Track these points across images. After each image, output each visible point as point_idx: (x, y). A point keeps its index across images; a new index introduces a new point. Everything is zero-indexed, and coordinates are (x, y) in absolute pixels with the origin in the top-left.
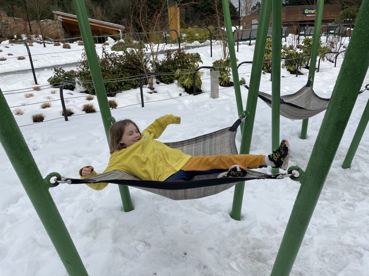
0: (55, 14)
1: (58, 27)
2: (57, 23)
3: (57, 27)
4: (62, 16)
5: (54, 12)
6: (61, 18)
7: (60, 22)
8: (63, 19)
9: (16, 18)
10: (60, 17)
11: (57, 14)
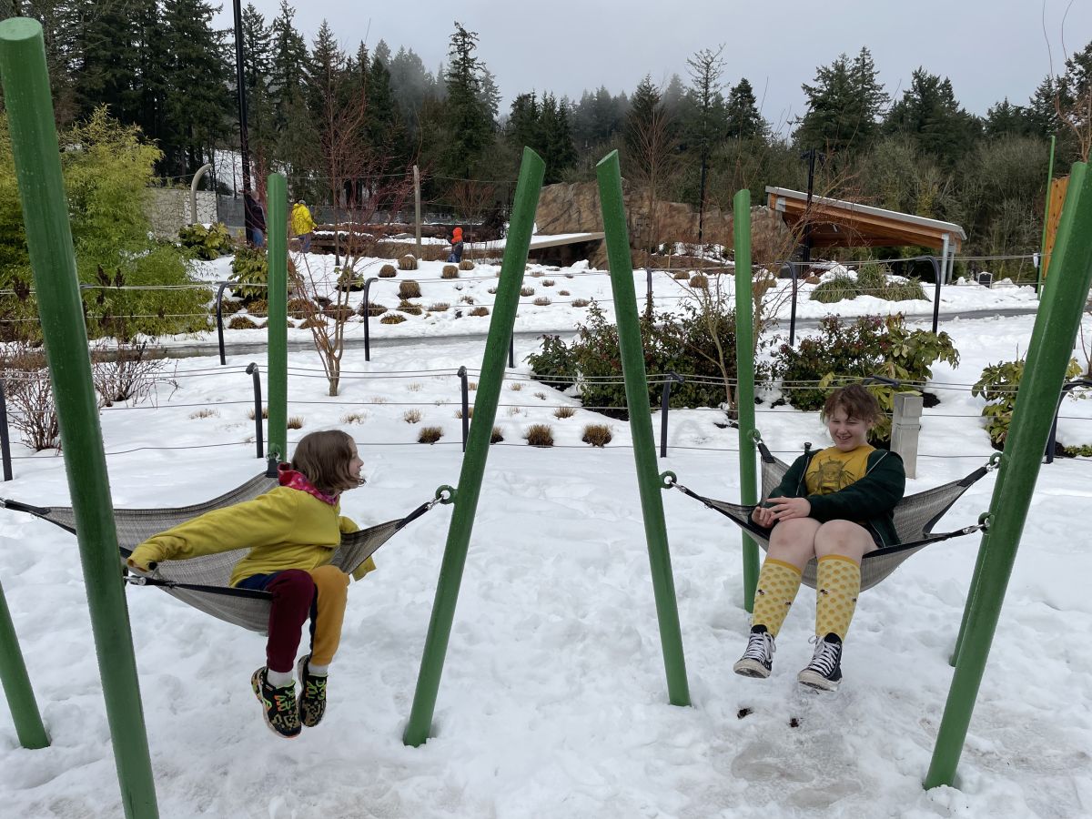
0: (769, 195)
1: (770, 226)
2: (770, 215)
3: (767, 226)
4: (788, 199)
5: (768, 189)
6: (784, 203)
7: (777, 213)
8: (787, 207)
9: (674, 204)
10: (781, 202)
11: (774, 195)
